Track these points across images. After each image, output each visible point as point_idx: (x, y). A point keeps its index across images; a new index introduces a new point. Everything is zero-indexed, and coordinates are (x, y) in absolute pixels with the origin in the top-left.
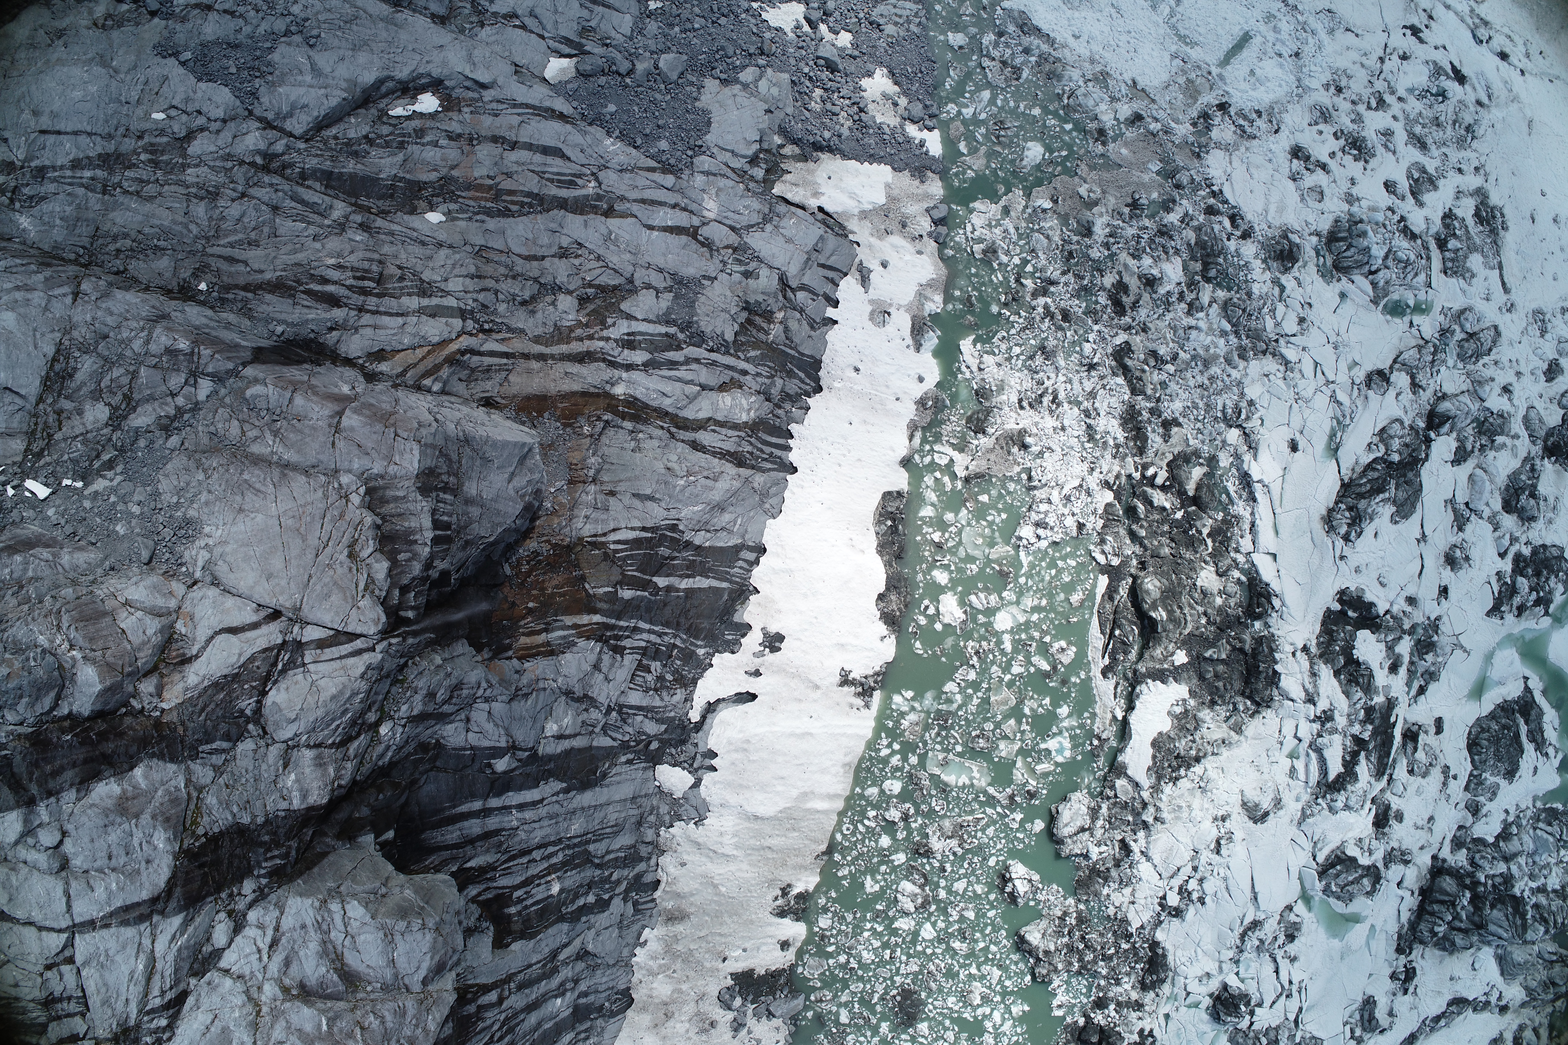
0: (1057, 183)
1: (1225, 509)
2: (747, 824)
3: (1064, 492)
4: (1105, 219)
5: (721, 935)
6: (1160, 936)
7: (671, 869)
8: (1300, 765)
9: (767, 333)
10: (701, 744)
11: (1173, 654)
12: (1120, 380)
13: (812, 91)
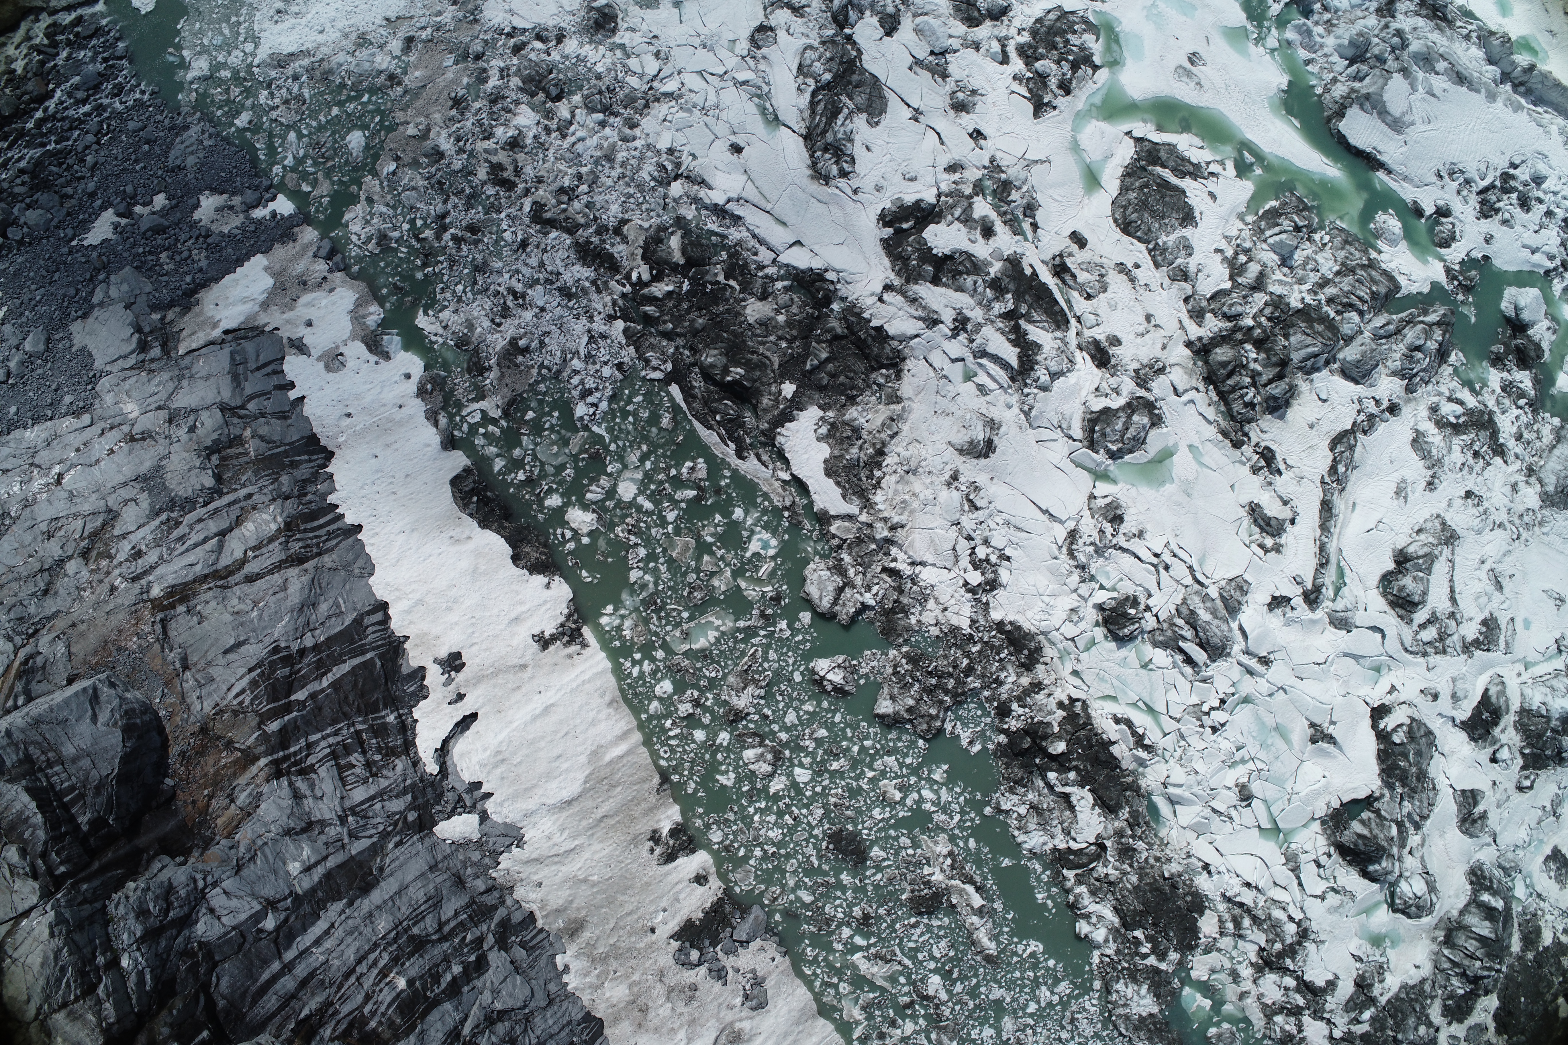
0: (389, 144)
1: (724, 247)
2: (565, 814)
3: (582, 354)
4: (444, 133)
5: (630, 914)
6: (996, 615)
7: (532, 896)
8: (982, 378)
9: (247, 454)
10: (457, 785)
11: (780, 392)
12: (554, 234)
13: (158, 259)
